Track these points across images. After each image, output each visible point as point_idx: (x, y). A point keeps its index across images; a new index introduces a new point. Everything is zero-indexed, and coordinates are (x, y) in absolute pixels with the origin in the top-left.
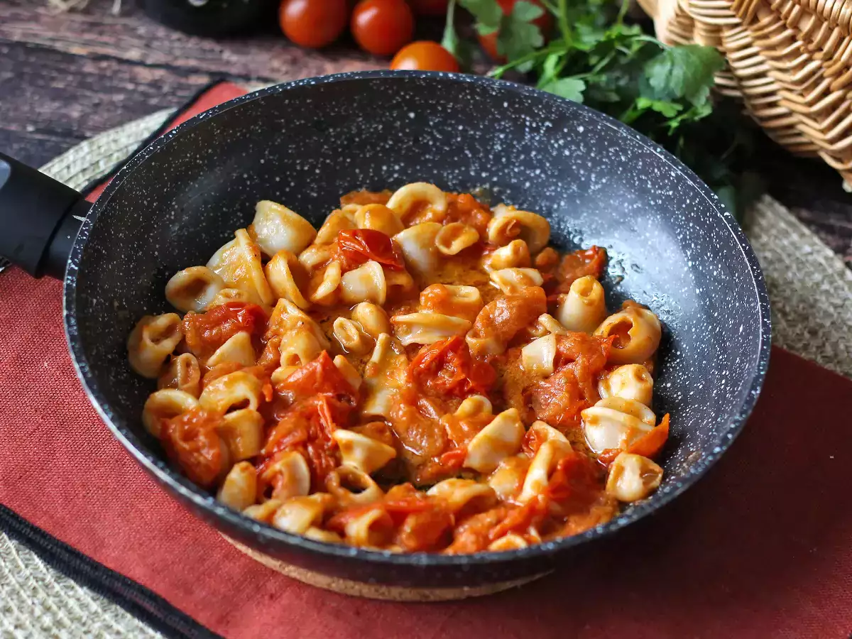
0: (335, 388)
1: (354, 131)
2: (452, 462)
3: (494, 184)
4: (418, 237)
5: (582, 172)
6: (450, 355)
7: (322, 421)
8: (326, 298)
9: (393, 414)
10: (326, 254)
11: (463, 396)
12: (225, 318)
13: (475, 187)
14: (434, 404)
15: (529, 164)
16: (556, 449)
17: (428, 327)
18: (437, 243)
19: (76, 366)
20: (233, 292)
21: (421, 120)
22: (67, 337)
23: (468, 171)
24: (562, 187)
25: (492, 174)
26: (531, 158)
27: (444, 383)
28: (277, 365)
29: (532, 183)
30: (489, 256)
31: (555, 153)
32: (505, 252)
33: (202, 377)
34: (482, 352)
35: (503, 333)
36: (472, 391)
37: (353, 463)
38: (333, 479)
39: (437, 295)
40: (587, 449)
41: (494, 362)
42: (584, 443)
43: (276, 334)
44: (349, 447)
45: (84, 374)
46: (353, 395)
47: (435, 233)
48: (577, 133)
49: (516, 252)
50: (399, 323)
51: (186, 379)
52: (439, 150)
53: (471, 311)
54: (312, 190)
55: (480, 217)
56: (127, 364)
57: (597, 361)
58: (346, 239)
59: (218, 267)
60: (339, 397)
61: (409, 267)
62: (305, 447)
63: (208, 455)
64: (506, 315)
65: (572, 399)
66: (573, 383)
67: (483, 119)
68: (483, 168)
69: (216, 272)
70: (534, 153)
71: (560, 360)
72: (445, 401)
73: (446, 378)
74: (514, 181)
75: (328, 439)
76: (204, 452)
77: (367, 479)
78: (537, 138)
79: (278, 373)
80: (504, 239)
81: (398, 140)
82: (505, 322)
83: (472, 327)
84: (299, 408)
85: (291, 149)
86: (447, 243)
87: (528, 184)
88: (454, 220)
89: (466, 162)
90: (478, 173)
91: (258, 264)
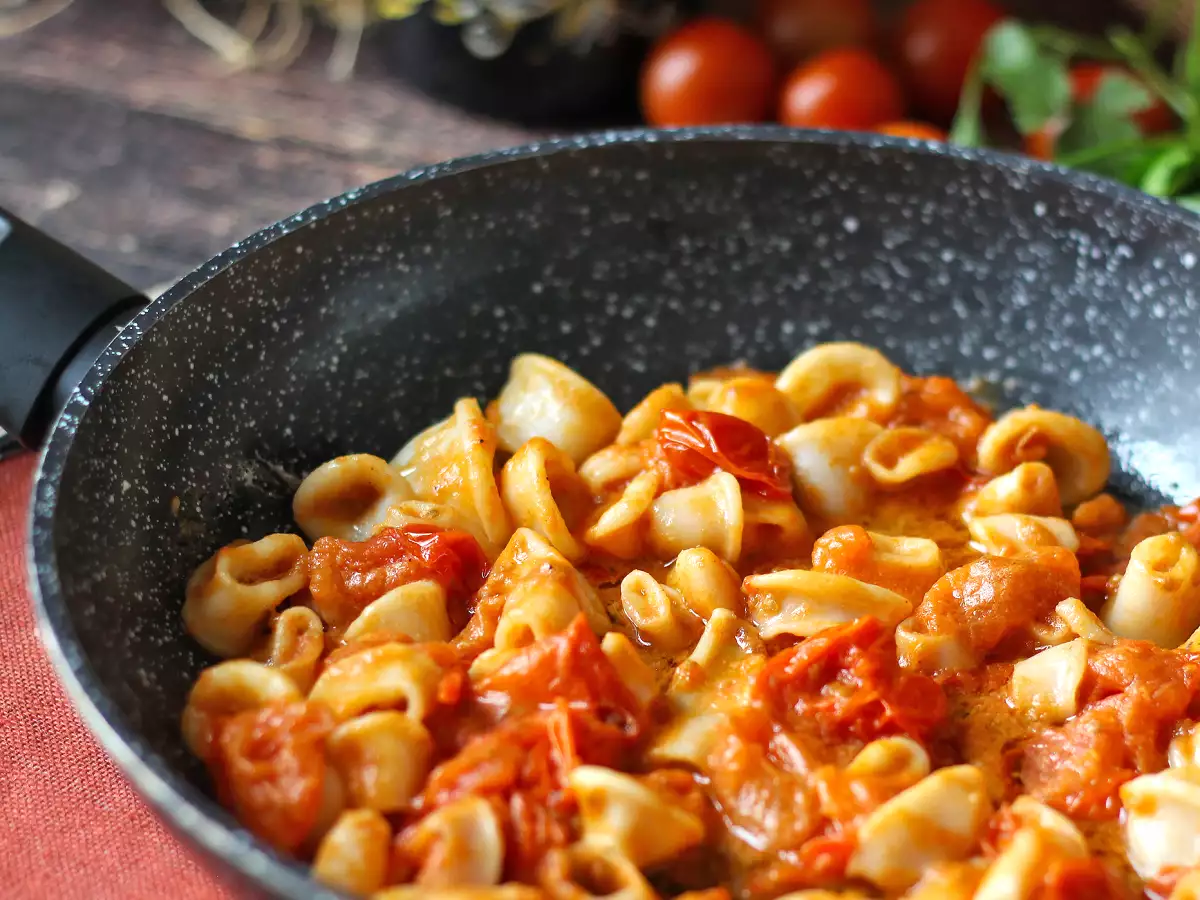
0: (594, 696)
1: (732, 247)
2: (823, 861)
3: (1007, 373)
4: (827, 444)
5: (1186, 350)
6: (853, 651)
7: (556, 754)
8: (616, 535)
9: (712, 761)
10: (634, 461)
11: (871, 736)
12: (396, 553)
13: (967, 375)
14: (803, 746)
15: (1081, 335)
16: (1048, 846)
17: (818, 601)
18: (868, 459)
19: (32, 570)
20: (424, 508)
21: (869, 236)
22: (30, 517)
23: (956, 344)
24: (1146, 383)
25: (1005, 351)
26: (1086, 325)
27: (831, 708)
28: (489, 644)
29: (1085, 375)
30: (974, 493)
31: (1134, 313)
32: (1008, 485)
33: (325, 654)
34: (928, 662)
35: (978, 628)
36: (890, 729)
37: (603, 838)
38: (555, 866)
39: (846, 545)
40: (1128, 869)
41: (952, 684)
42: (1121, 856)
43: (499, 590)
44: (599, 801)
45: (44, 588)
46: (634, 712)
47: (865, 439)
48: (1181, 269)
49: (1029, 485)
50: (756, 591)
51: (290, 654)
52: (903, 299)
53: (915, 583)
54: (637, 357)
55: (964, 421)
56: (178, 619)
57: (1169, 695)
58: (673, 425)
59: (409, 466)
60: (602, 714)
61: (800, 496)
62: (506, 796)
63: (294, 788)
64: (987, 593)
65: (1105, 766)
66: (1111, 734)
67: (993, 240)
68: (988, 340)
69: (404, 474)
70: (1091, 313)
71: (1090, 690)
72: (830, 746)
73: (838, 699)
74: (1048, 368)
75: (557, 787)
76: (284, 781)
77: (628, 871)
78: (1100, 281)
79: (483, 662)
80: (1008, 459)
81: (818, 274)
82: (984, 607)
83: (913, 613)
84: (511, 726)
85: (600, 270)
86: (889, 460)
87: (1075, 376)
88: (913, 420)
89: (953, 327)
90: (977, 351)
91: (489, 461)
